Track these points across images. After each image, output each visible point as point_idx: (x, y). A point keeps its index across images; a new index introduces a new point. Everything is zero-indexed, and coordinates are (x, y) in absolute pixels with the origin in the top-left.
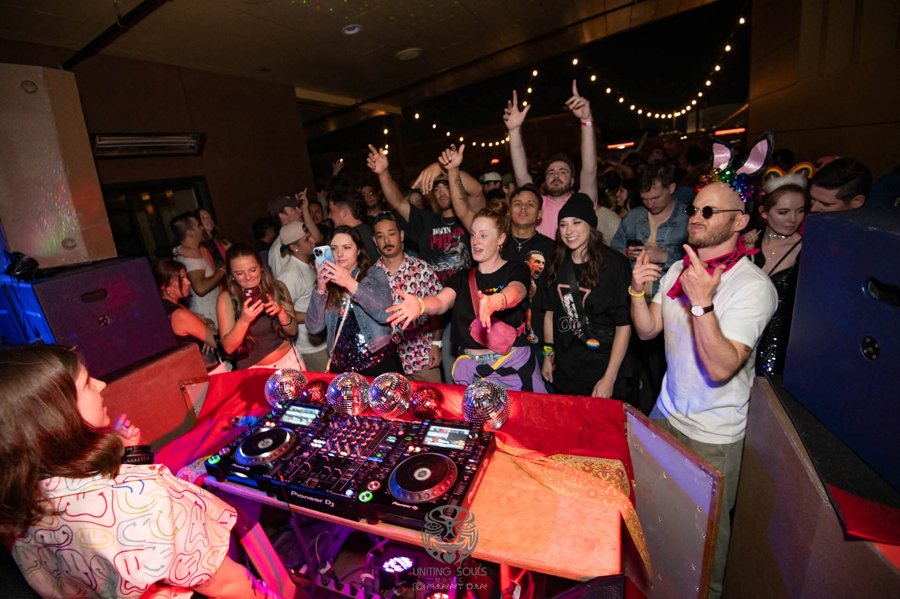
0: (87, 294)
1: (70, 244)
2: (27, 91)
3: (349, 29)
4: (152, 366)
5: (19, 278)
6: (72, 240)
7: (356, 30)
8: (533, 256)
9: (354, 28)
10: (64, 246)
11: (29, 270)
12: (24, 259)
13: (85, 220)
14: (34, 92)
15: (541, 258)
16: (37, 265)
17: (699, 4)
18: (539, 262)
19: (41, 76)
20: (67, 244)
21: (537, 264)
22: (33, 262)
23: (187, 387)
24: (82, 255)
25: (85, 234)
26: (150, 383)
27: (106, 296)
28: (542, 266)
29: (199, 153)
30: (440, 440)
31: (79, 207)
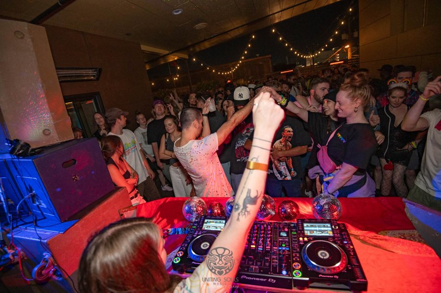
0: (64, 163)
1: (47, 132)
2: (17, 37)
3: (176, 12)
4: (105, 203)
5: (18, 156)
6: (49, 130)
7: (180, 12)
8: (286, 129)
9: (178, 11)
10: (44, 134)
11: (25, 150)
12: (22, 143)
13: (55, 118)
14: (22, 38)
15: (290, 129)
16: (30, 146)
17: (331, 2)
18: (290, 131)
19: (26, 28)
20: (46, 132)
21: (289, 133)
22: (27, 145)
23: (124, 213)
24: (55, 139)
25: (56, 126)
26: (105, 213)
27: (75, 163)
28: (292, 133)
29: (98, 79)
30: (315, 232)
31: (52, 110)
